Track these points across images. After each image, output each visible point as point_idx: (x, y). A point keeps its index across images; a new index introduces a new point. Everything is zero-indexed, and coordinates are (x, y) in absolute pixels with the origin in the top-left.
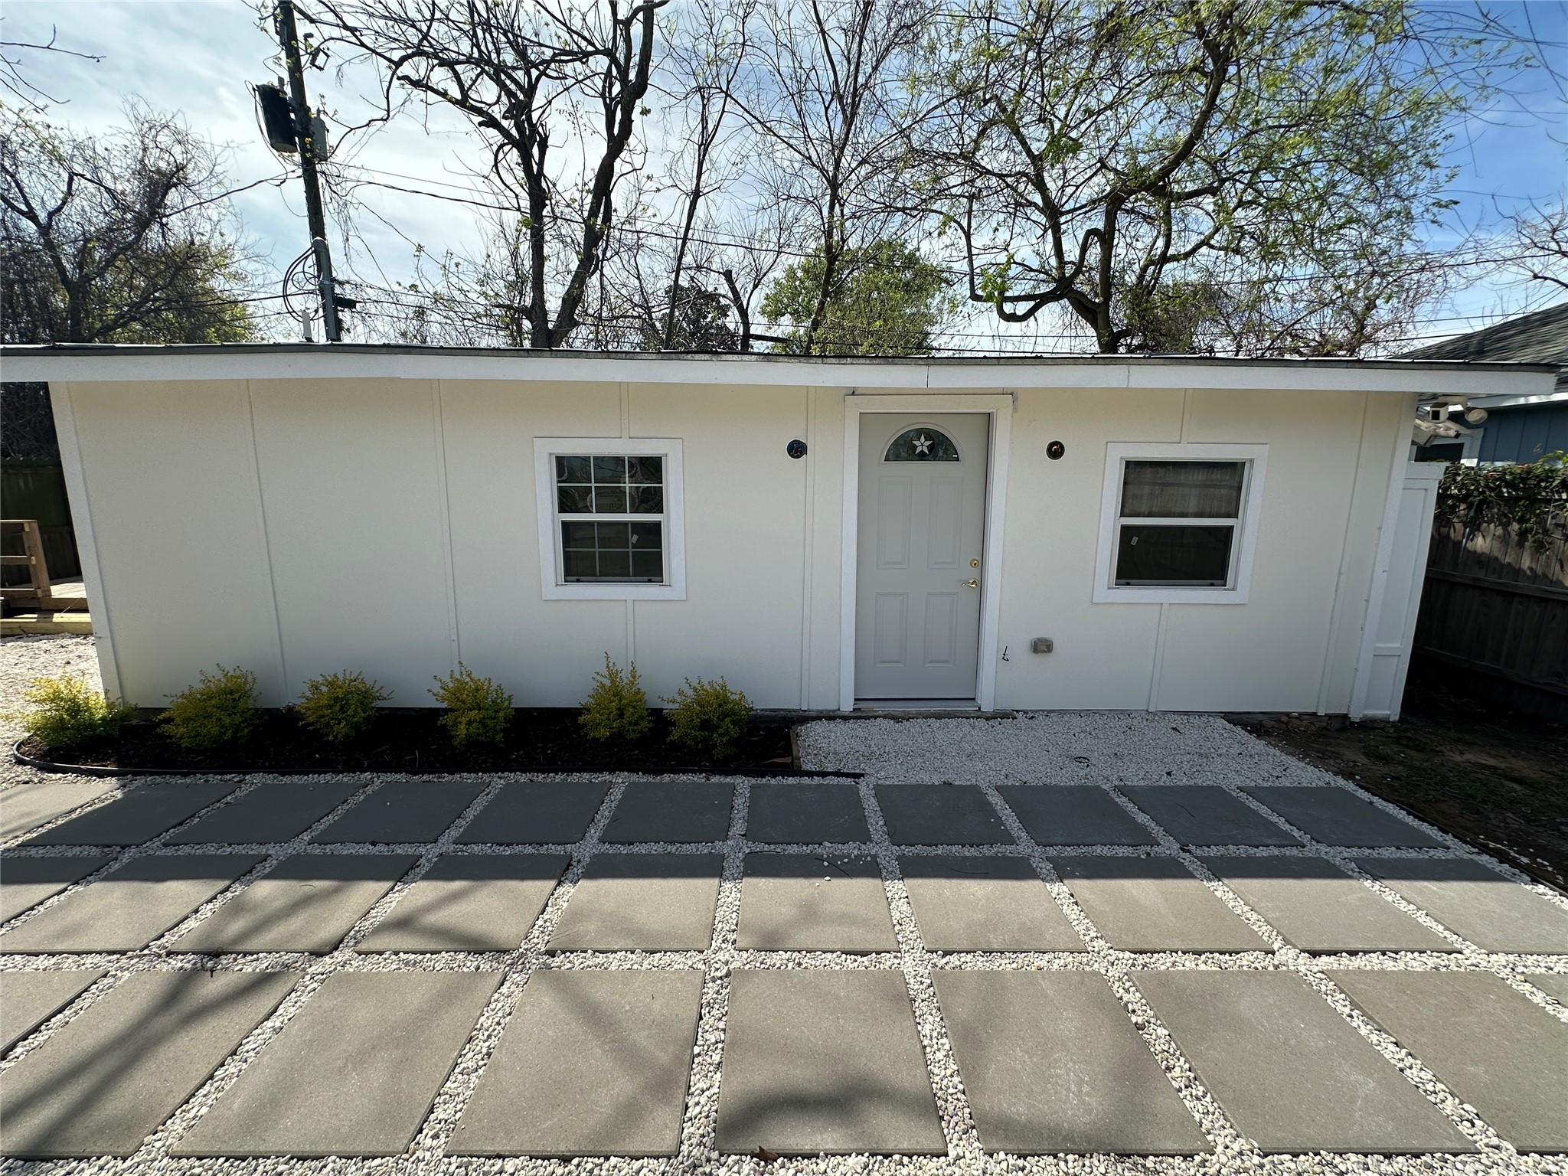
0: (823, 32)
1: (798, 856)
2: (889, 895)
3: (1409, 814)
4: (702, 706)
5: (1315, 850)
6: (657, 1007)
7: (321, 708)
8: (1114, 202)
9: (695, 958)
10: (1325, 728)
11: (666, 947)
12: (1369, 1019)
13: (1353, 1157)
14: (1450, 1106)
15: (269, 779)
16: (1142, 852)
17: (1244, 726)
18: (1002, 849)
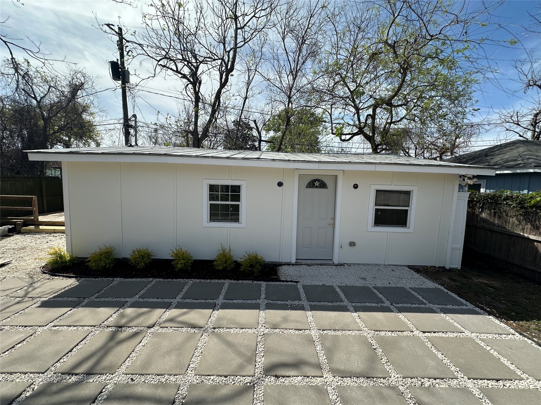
0: (287, 53)
1: (281, 304)
2: (307, 315)
3: (458, 296)
4: (250, 260)
5: (429, 305)
6: (245, 342)
7: (136, 258)
8: (375, 107)
9: (254, 330)
10: (438, 271)
11: (246, 327)
12: (436, 348)
13: (426, 379)
14: (453, 368)
15: (122, 279)
16: (379, 305)
17: (414, 270)
18: (340, 303)
